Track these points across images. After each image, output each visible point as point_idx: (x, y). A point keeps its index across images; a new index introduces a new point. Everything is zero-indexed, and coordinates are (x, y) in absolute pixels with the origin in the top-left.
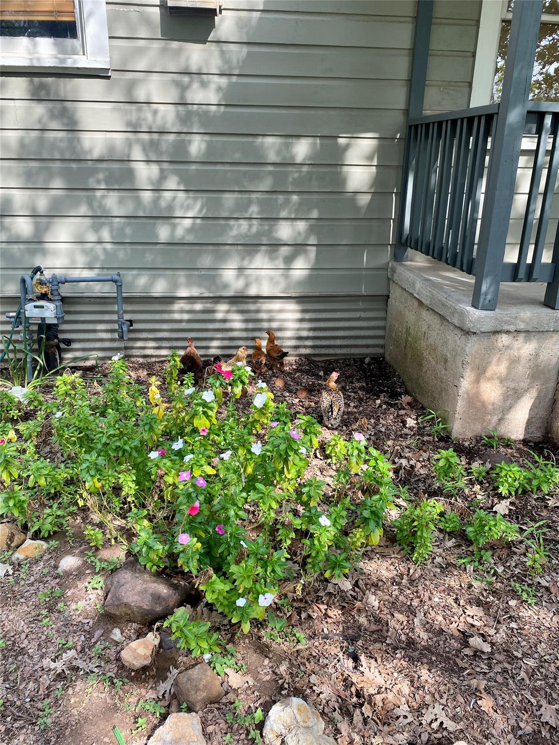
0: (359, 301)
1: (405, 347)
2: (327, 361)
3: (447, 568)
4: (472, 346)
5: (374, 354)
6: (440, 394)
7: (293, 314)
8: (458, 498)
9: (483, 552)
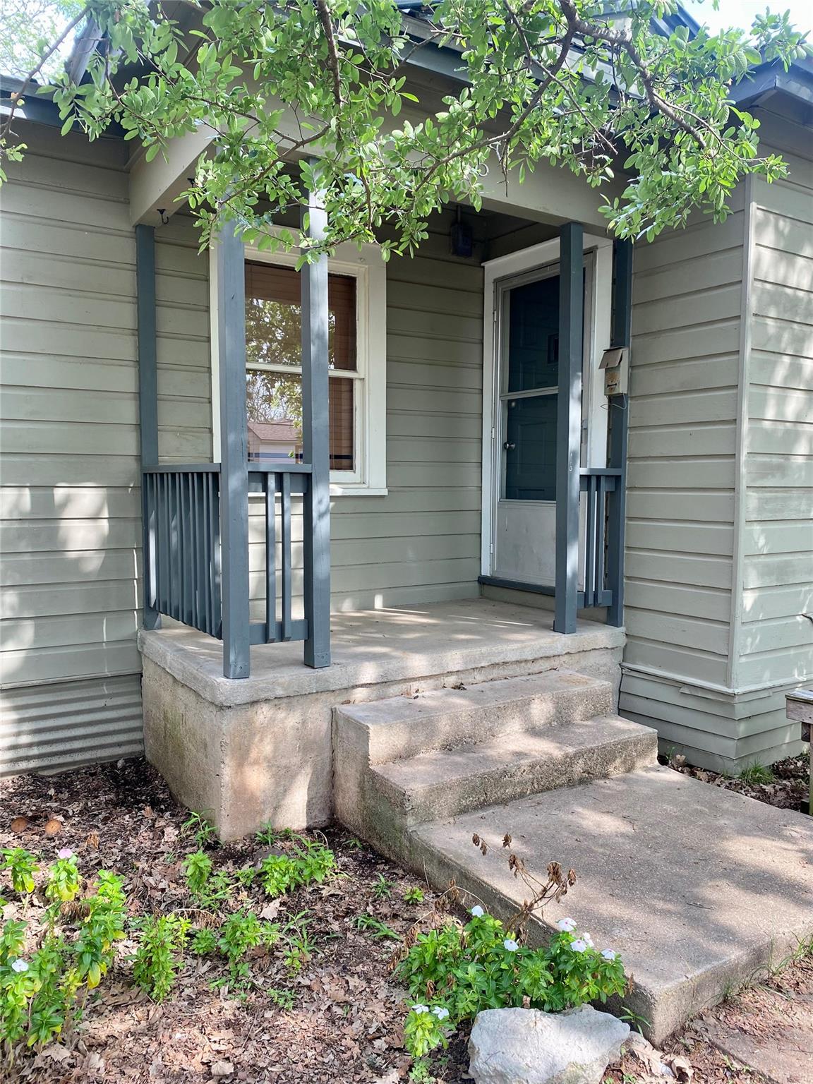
0: (102, 685)
1: (165, 737)
2: (62, 773)
3: (197, 998)
4: (228, 723)
5: (131, 753)
6: (204, 789)
7: (8, 713)
8: (220, 913)
9: (239, 966)
